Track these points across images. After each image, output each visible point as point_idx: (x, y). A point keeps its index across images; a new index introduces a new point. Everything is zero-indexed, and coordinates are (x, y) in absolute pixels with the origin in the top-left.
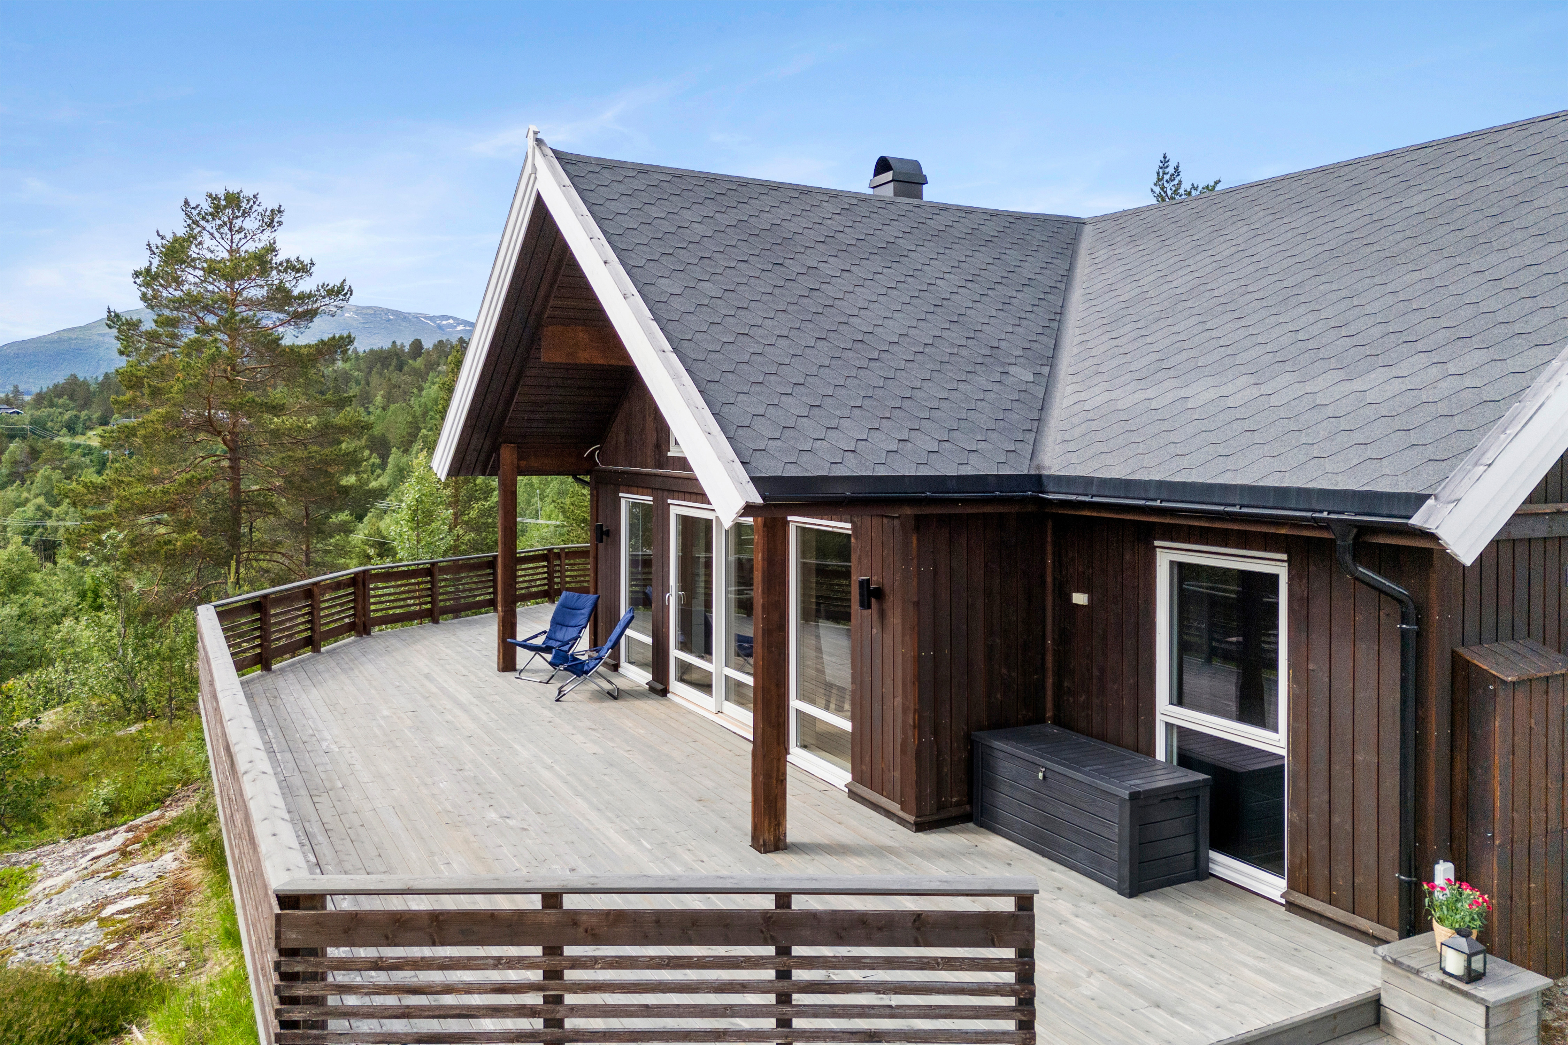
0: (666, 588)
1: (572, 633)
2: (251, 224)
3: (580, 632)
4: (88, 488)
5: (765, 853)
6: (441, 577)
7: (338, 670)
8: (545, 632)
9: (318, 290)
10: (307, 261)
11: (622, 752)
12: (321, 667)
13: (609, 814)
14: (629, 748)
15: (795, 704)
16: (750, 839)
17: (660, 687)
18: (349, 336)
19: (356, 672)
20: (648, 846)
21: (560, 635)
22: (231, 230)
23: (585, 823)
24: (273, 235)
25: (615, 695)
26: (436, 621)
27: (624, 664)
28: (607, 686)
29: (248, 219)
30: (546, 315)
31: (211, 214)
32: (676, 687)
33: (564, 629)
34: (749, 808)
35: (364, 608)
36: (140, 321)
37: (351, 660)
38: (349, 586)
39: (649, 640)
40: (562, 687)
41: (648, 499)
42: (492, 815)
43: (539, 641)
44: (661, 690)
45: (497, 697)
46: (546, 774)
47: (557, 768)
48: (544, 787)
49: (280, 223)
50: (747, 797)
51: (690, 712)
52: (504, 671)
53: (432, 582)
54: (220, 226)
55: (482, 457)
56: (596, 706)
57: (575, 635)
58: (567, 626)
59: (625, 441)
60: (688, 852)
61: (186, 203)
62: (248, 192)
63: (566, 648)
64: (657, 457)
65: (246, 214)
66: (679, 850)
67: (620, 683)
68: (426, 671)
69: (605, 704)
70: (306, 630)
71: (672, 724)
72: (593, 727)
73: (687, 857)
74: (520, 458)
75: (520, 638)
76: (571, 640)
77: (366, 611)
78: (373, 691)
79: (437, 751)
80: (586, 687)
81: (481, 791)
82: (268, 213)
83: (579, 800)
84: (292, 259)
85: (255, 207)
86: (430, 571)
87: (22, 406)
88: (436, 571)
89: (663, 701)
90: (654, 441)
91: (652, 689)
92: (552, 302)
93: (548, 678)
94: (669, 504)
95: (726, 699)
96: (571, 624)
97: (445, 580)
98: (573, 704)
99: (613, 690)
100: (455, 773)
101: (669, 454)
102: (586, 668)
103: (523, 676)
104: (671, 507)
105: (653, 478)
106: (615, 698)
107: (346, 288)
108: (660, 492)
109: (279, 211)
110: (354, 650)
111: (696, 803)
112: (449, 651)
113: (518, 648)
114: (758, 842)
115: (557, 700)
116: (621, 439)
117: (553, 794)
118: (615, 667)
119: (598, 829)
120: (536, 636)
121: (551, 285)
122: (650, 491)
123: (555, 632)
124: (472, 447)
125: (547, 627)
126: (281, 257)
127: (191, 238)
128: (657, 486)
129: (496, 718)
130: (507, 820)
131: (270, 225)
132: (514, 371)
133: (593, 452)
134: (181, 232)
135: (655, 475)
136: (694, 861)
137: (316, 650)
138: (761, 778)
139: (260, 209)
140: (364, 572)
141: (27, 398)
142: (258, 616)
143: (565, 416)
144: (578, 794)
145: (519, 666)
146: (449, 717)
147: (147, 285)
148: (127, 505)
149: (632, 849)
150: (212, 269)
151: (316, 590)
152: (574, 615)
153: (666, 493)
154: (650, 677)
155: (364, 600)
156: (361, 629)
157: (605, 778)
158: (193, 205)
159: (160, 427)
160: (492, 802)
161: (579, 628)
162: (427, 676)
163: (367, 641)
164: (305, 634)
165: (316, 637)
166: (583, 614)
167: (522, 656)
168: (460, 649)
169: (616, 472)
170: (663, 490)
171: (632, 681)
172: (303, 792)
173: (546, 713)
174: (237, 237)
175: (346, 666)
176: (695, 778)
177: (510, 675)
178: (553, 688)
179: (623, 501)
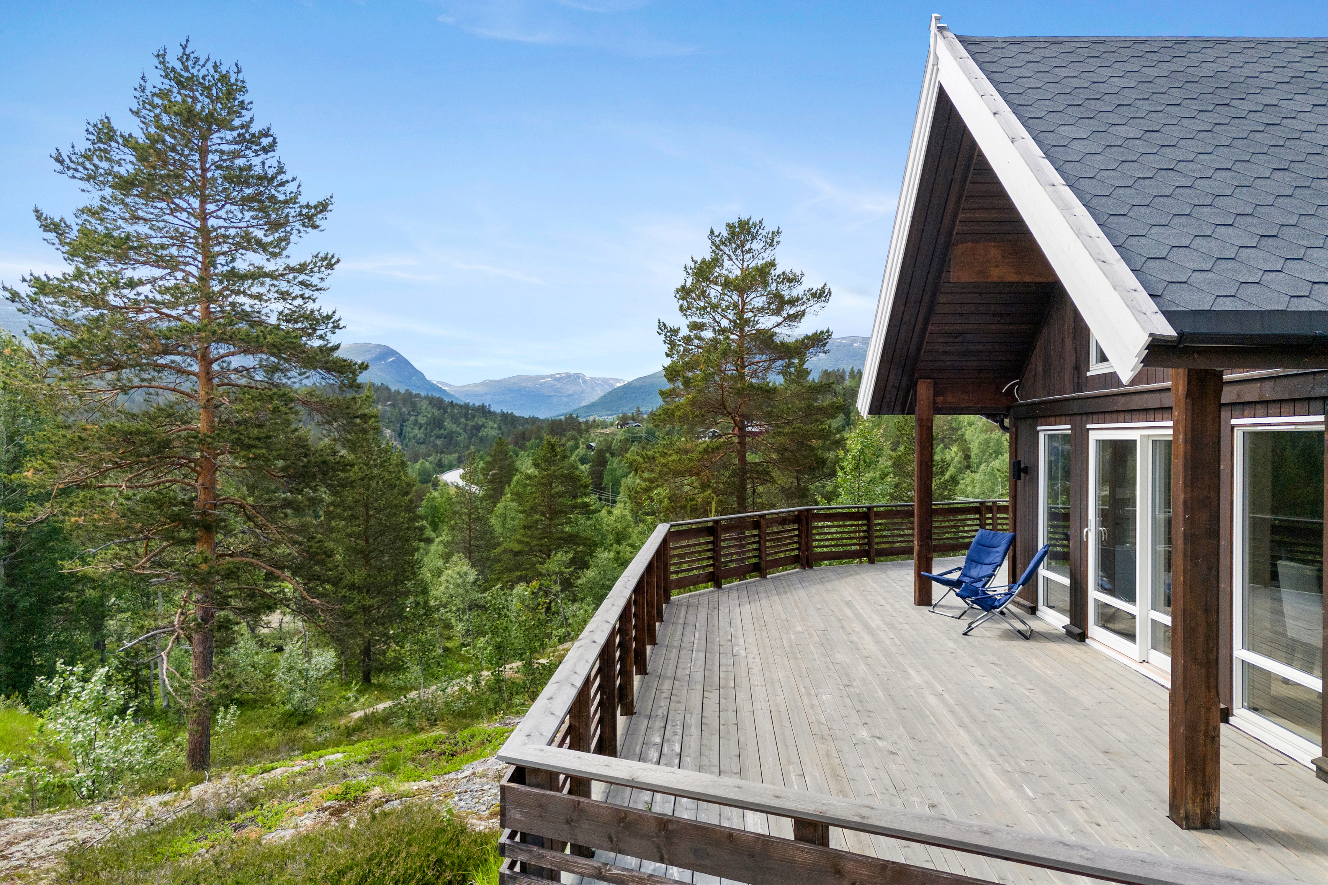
0: (1084, 522)
1: (987, 570)
2: (756, 245)
3: (995, 570)
4: (644, 458)
5: (1188, 828)
6: (876, 522)
7: (774, 592)
8: (960, 569)
9: (805, 295)
10: (799, 273)
11: (1023, 690)
12: (761, 589)
13: (993, 752)
14: (1031, 687)
15: (1240, 653)
16: (1167, 807)
17: (1077, 631)
18: (828, 331)
19: (789, 594)
20: (1031, 794)
21: (974, 572)
22: (742, 251)
23: (962, 757)
24: (772, 253)
25: (1027, 636)
26: (872, 562)
27: (1041, 606)
28: (1020, 626)
29: (755, 241)
30: (955, 232)
31: (730, 240)
32: (1094, 630)
33: (979, 566)
34: (1166, 768)
35: (806, 543)
36: (679, 329)
37: (788, 586)
38: (794, 523)
39: (1066, 581)
40: (972, 623)
41: (1065, 428)
42: (864, 734)
43: (955, 576)
44: (1079, 634)
45: (906, 626)
46: (932, 700)
47: (946, 696)
48: (928, 712)
49: (778, 243)
50: (1163, 755)
51: (1109, 659)
52: (919, 604)
53: (868, 525)
54: (736, 249)
55: (901, 394)
56: (1004, 643)
57: (990, 572)
58: (982, 564)
59: (1044, 371)
60: (1081, 811)
61: (712, 232)
62: (755, 219)
63: (979, 585)
64: (1076, 380)
65: (754, 238)
66: (1070, 805)
67: (1035, 625)
68: (849, 598)
69: (1014, 643)
70: (754, 557)
71: (1086, 669)
72: (997, 662)
73: (1079, 816)
74: (936, 394)
75: (936, 572)
76: (984, 577)
77: (809, 547)
78: (796, 611)
79: (831, 666)
80: (998, 626)
81: (861, 709)
82: (770, 235)
83: (962, 732)
84: (787, 272)
85: (761, 231)
86: (867, 515)
87: (642, 421)
88: (872, 515)
89: (1081, 646)
90: (1073, 364)
91: (1069, 633)
92: (961, 216)
93: (960, 614)
94: (1088, 430)
95: (1153, 647)
96: (986, 562)
97: (880, 524)
98: (980, 639)
99: (1026, 631)
100: (842, 688)
101: (1089, 374)
102: (996, 604)
103: (936, 610)
104: (1091, 432)
105: (1071, 402)
106: (1027, 638)
107: (827, 291)
108: (1078, 418)
109: (778, 233)
110: (794, 578)
111: (1101, 755)
112: (874, 585)
113: (934, 582)
114: (1178, 813)
115: (965, 634)
116: (1040, 368)
117: (935, 722)
118: (1033, 610)
119: (974, 765)
120: (950, 572)
121: (960, 198)
122: (1068, 418)
123: (970, 569)
124: (890, 384)
125: (962, 565)
126: (778, 271)
127: (716, 262)
128: (1075, 411)
129: (899, 643)
130: (878, 741)
131: (771, 245)
132: (926, 298)
133: (1012, 387)
134: (708, 258)
135: (1073, 399)
136: (1087, 822)
137: (764, 576)
138: (1182, 730)
139: (764, 233)
140: (807, 510)
141: (645, 416)
142: (711, 539)
143: (981, 348)
144: (962, 725)
145: (934, 602)
146: (855, 638)
147: (683, 298)
148: (665, 470)
149: (1010, 794)
150: (727, 284)
151: (763, 522)
152: (989, 553)
153: (1084, 417)
154: (1067, 621)
155: (807, 536)
156: (804, 562)
157: (997, 713)
158: (716, 234)
159: (688, 408)
160: (868, 720)
161: (994, 566)
162: (848, 603)
163: (809, 572)
164: (754, 561)
165: (763, 564)
166: (997, 552)
167: (938, 590)
168: (885, 585)
169: (1033, 404)
170: (1081, 414)
171: (1048, 624)
172: (700, 687)
173: (951, 644)
174: (747, 256)
175: (782, 590)
176: (1105, 727)
177: (925, 609)
178: (963, 624)
179: (1041, 436)
